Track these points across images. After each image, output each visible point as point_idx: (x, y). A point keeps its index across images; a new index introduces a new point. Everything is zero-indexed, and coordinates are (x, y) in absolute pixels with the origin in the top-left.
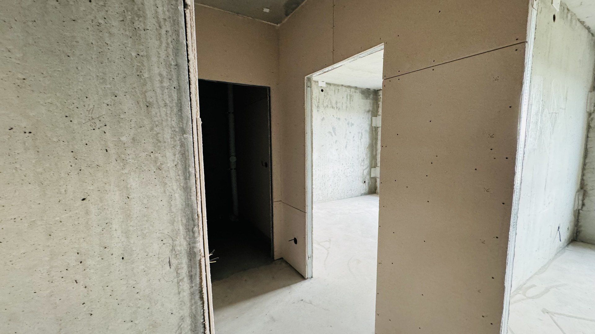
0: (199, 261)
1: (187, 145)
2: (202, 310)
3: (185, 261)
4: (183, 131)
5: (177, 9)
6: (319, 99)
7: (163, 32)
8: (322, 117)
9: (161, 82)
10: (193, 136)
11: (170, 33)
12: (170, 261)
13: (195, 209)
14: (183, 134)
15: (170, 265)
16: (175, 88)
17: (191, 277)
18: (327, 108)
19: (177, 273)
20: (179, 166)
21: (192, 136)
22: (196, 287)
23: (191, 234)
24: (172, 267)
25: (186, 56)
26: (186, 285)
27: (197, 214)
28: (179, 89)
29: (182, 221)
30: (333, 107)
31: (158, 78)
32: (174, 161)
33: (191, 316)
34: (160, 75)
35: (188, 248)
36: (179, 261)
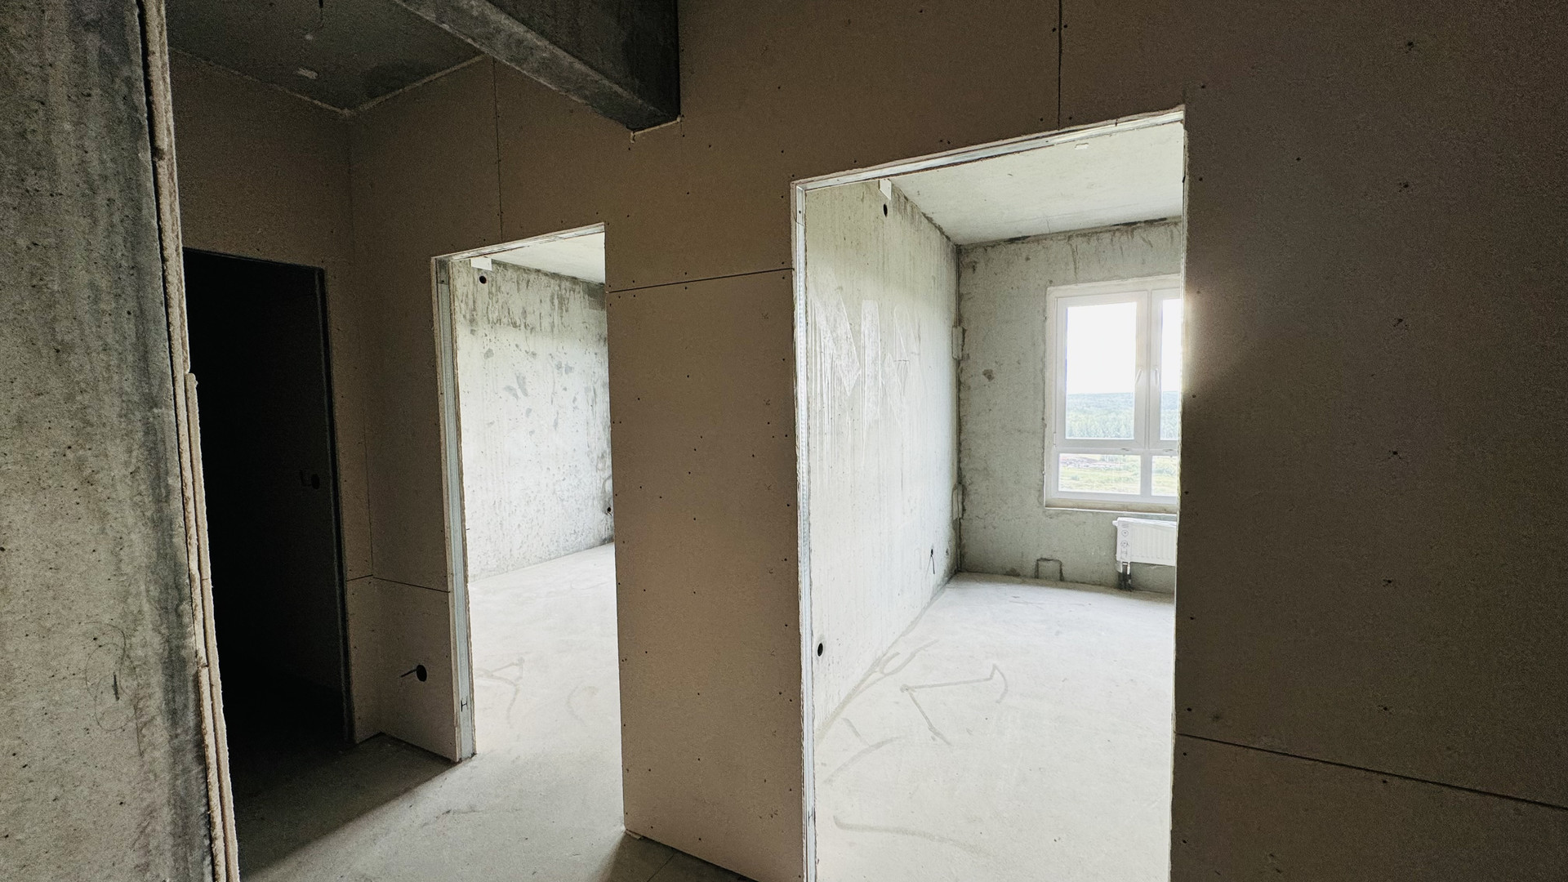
0: (193, 676)
1: (163, 432)
2: (203, 787)
3: (157, 679)
4: (151, 402)
5: (135, 160)
6: (474, 302)
7: (101, 200)
8: (487, 349)
9: (96, 301)
10: (176, 411)
11: (119, 203)
12: (118, 683)
13: (181, 565)
14: (151, 408)
15: (116, 693)
16: (129, 313)
17: (174, 715)
18: (498, 325)
19: (136, 708)
20: (143, 475)
21: (173, 411)
22: (187, 735)
23: (173, 617)
24: (124, 698)
25: (159, 251)
26: (159, 733)
27: (187, 576)
28: (141, 316)
29: (148, 591)
30: (515, 323)
31: (87, 292)
32: (126, 464)
33: (173, 802)
34: (92, 285)
35: (164, 650)
36: (141, 682)
